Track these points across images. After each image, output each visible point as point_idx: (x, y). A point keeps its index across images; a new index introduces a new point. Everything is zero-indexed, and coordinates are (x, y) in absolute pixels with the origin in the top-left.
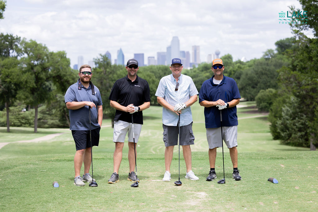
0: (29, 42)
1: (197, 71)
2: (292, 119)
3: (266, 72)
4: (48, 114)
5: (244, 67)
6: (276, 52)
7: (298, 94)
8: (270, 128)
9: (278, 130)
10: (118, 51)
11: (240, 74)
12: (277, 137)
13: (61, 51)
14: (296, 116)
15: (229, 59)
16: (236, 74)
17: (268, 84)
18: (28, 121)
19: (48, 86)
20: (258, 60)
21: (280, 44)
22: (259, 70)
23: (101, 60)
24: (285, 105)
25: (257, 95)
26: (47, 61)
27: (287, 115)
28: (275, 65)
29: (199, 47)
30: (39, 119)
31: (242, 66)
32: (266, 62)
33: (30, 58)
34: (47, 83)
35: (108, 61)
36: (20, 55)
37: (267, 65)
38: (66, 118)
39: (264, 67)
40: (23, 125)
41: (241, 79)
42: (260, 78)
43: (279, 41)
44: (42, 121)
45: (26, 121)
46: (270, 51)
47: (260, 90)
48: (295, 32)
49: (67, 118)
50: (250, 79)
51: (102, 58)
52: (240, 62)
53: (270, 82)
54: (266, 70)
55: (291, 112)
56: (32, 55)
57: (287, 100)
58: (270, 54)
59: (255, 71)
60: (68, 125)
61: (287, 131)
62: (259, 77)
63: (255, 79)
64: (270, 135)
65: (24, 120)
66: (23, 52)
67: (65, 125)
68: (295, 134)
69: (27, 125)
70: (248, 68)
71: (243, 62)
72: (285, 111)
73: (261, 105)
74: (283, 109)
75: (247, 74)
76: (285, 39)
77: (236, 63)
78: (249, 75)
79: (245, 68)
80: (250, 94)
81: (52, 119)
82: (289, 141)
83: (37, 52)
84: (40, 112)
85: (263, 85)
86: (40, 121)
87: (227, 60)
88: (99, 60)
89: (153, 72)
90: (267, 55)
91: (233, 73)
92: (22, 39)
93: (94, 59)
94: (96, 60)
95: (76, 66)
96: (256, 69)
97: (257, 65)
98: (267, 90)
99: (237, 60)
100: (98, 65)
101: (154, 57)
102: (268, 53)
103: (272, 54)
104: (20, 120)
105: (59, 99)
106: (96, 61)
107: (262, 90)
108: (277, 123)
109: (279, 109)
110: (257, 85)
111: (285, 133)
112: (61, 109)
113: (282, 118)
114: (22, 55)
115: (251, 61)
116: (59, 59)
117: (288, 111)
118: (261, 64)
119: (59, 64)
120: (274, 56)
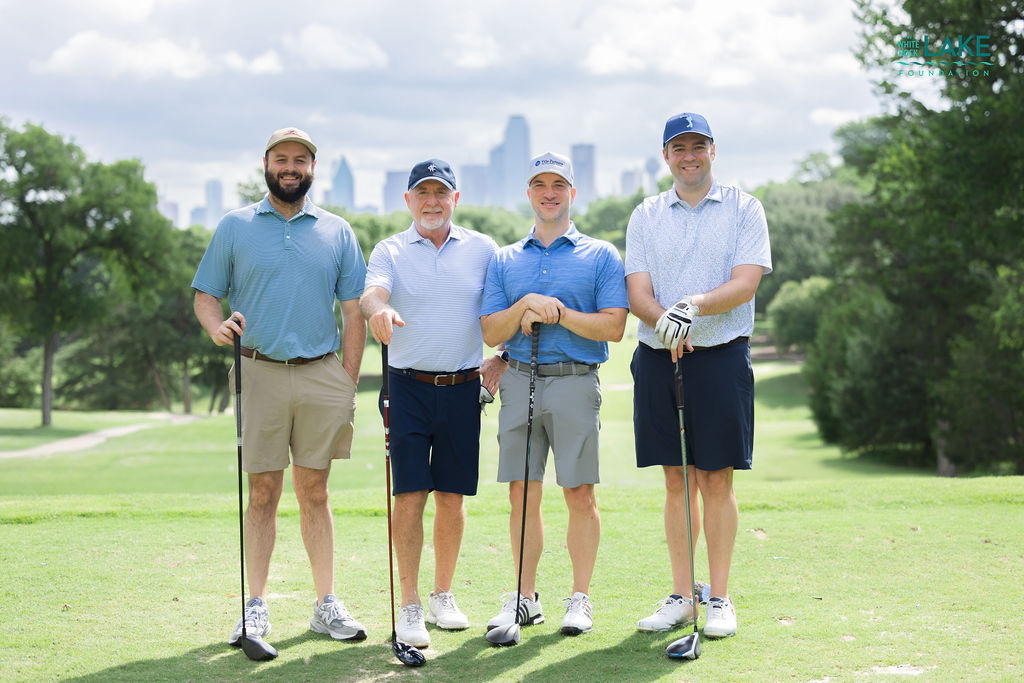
0: (22, 130)
2: (876, 373)
3: (807, 224)
4: (99, 368)
6: (837, 162)
7: (896, 291)
8: (813, 407)
9: (836, 409)
10: (334, 163)
12: (830, 432)
13: (125, 162)
14: (893, 366)
17: (812, 262)
18: (27, 389)
19: (98, 279)
20: (781, 186)
21: (851, 136)
22: (783, 221)
24: (856, 330)
25: (771, 299)
26: (79, 191)
29: (590, 148)
30: (71, 383)
32: (802, 192)
33: (26, 181)
34: (98, 268)
37: (808, 201)
38: (153, 378)
39: (802, 207)
40: (10, 402)
42: (786, 246)
43: (847, 126)
44: (79, 387)
45: (21, 388)
46: (817, 158)
47: (783, 281)
48: (884, 89)
49: (158, 380)
53: (814, 256)
54: (802, 218)
55: (875, 351)
56: (31, 174)
57: (864, 314)
58: (817, 166)
61: (864, 414)
64: (811, 427)
65: (12, 385)
66: (4, 165)
68: (888, 423)
69: (21, 401)
72: (858, 350)
73: (785, 329)
74: (852, 341)
76: (865, 122)
81: (113, 383)
82: (870, 448)
83: (45, 161)
84: (70, 361)
86: (67, 390)
88: (256, 188)
90: (807, 170)
93: (240, 185)
94: (247, 187)
95: (197, 213)
96: (772, 216)
97: (776, 204)
98: (806, 284)
102: (810, 165)
103: (824, 169)
105: (127, 317)
107: (788, 285)
108: (829, 388)
109: (838, 344)
111: (856, 421)
112: (137, 351)
113: (847, 373)
116: (120, 186)
117: (866, 348)
118: (787, 202)
119: (120, 200)
120: (829, 175)
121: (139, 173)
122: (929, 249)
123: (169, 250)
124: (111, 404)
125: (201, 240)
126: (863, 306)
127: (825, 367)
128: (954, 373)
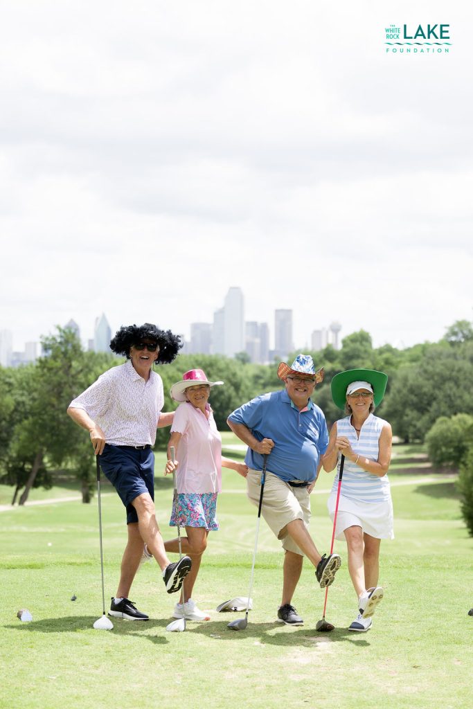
3: (454, 374)
5: (400, 362)
10: (97, 319)
15: (364, 343)
17: (458, 402)
20: (434, 345)
22: (437, 371)
23: (59, 340)
25: (428, 429)
29: (289, 311)
31: (395, 360)
32: (450, 349)
35: (75, 342)
37: (455, 356)
39: (450, 361)
41: (393, 391)
42: (439, 389)
46: (462, 325)
47: (438, 416)
50: (412, 391)
51: (63, 334)
52: (388, 349)
53: (460, 398)
54: (453, 369)
58: (461, 331)
59: (426, 371)
62: (436, 386)
63: (425, 390)
64: (461, 525)
70: (408, 364)
71: (396, 349)
73: (438, 452)
75: (405, 379)
77: (381, 352)
78: (411, 382)
79: (402, 365)
80: (415, 426)
85: (444, 407)
87: (358, 345)
88: (54, 339)
90: (454, 334)
93: (42, 336)
94: (47, 339)
96: (430, 368)
97: (431, 358)
98: (455, 418)
100: (50, 352)
102: (456, 330)
103: (466, 332)
106: (47, 342)
107: (441, 419)
110: (429, 404)
115: (416, 347)
118: (439, 356)
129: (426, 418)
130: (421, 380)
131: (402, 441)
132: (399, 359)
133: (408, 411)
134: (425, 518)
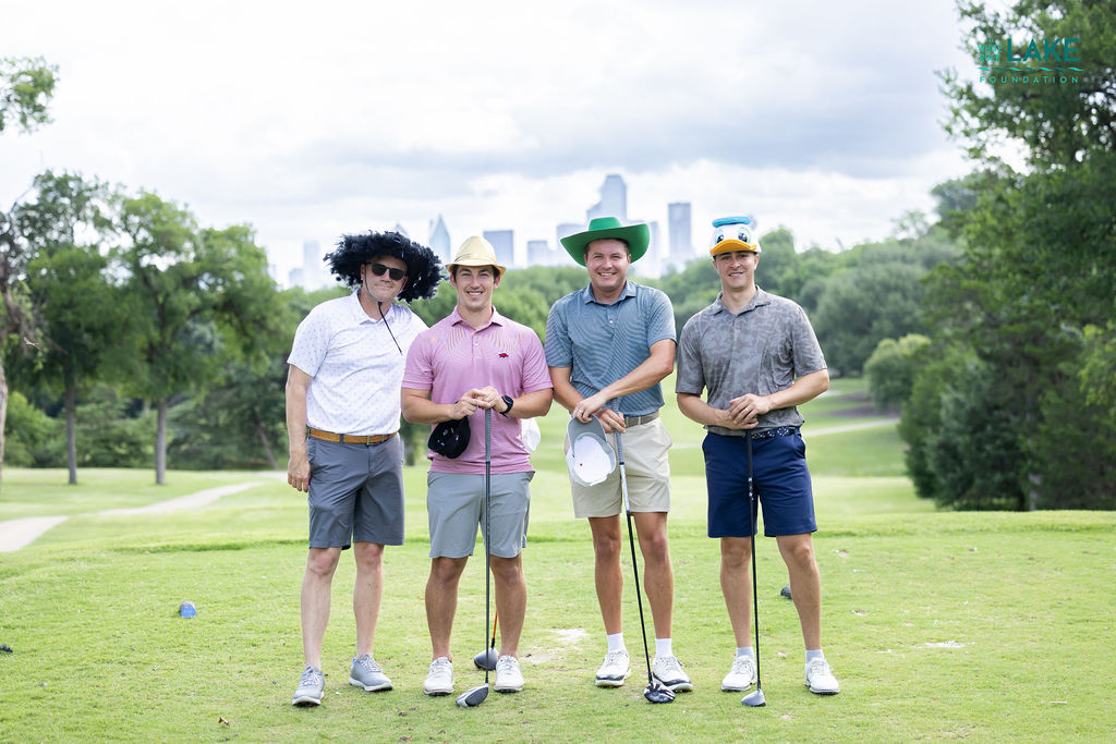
0: (137, 197)
1: (683, 284)
2: (970, 429)
3: (900, 282)
4: (205, 428)
7: (987, 350)
8: (908, 462)
9: (931, 467)
10: (431, 223)
11: (818, 291)
12: (926, 488)
13: (237, 227)
14: (987, 422)
15: (785, 244)
16: (803, 292)
17: (908, 320)
18: (138, 450)
19: (200, 339)
20: (877, 244)
21: (947, 193)
22: (879, 278)
24: (948, 387)
25: (869, 356)
26: (192, 255)
27: (956, 417)
28: (929, 262)
29: (687, 206)
30: (176, 443)
31: (821, 265)
32: (899, 250)
33: (140, 248)
34: (201, 329)
36: (107, 238)
37: (904, 259)
38: (259, 438)
39: (897, 266)
40: (121, 462)
41: (821, 308)
42: (882, 304)
43: (944, 185)
44: (184, 448)
45: (132, 448)
46: (914, 216)
47: (881, 339)
49: (264, 439)
50: (848, 305)
52: (819, 253)
53: (910, 313)
54: (899, 276)
55: (968, 407)
56: (145, 240)
57: (957, 370)
58: (914, 224)
59: (864, 281)
60: (266, 458)
61: (958, 469)
62: (877, 299)
63: (861, 306)
64: (907, 484)
65: (124, 445)
66: (119, 230)
67: (260, 461)
68: (982, 477)
69: (133, 461)
70: (844, 271)
71: (827, 253)
72: (951, 407)
73: (882, 387)
74: (945, 398)
75: (836, 292)
76: (962, 178)
77: (807, 255)
78: (843, 294)
79: (834, 273)
80: (850, 352)
81: (218, 443)
82: (965, 502)
83: (158, 227)
84: (176, 421)
85: (887, 325)
86: (173, 450)
87: (775, 247)
89: (541, 289)
90: (904, 228)
91: (794, 287)
92: (112, 189)
95: (294, 273)
96: (868, 275)
97: (871, 261)
98: (904, 341)
99: (809, 247)
101: (545, 242)
102: (907, 223)
103: (920, 226)
104: (111, 445)
105: (235, 378)
107: (886, 342)
108: (924, 444)
109: (932, 401)
110: (870, 325)
111: (950, 475)
112: (244, 411)
113: (942, 430)
114: (113, 239)
115: (855, 247)
116: (233, 252)
117: (958, 403)
118: (883, 259)
119: (231, 264)
120: (925, 231)
121: (250, 238)
122: (1019, 309)
123: (278, 313)
124: (217, 464)
125: (306, 302)
126: (956, 364)
127: (920, 423)
128: (1043, 427)
129: (865, 341)
130: (857, 293)
131: (837, 373)
132: (829, 266)
133: (841, 334)
134: (866, 475)
